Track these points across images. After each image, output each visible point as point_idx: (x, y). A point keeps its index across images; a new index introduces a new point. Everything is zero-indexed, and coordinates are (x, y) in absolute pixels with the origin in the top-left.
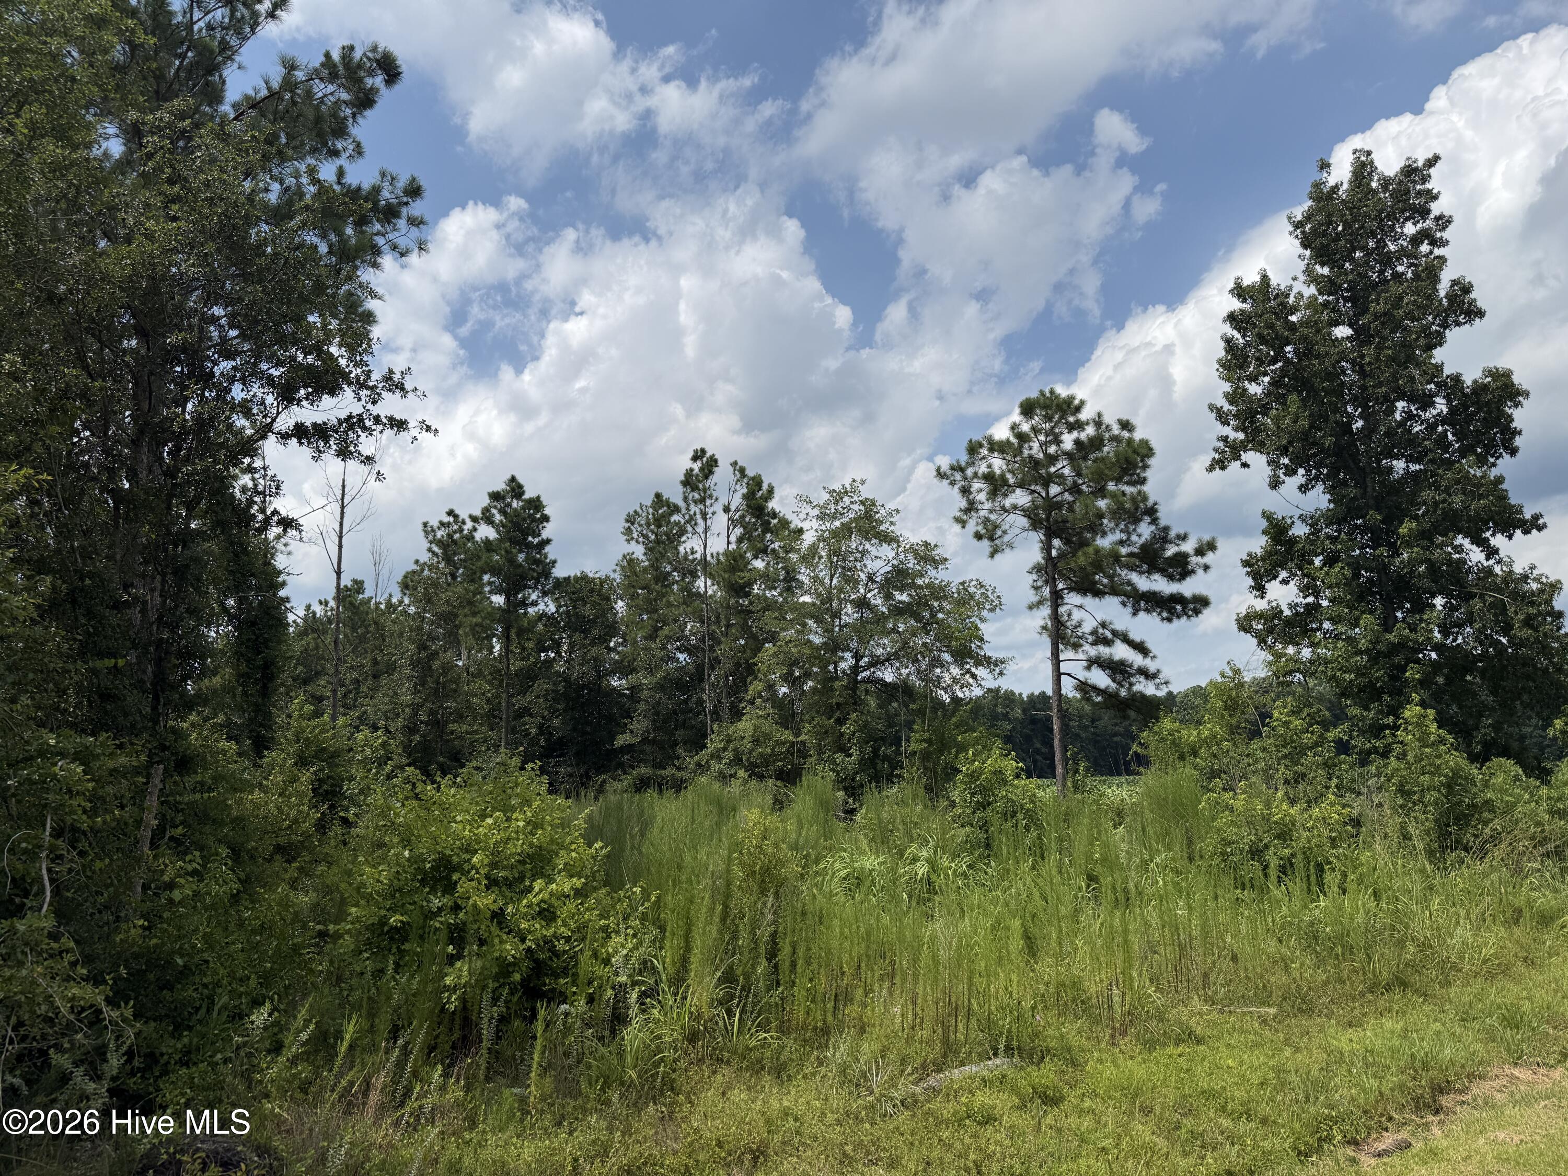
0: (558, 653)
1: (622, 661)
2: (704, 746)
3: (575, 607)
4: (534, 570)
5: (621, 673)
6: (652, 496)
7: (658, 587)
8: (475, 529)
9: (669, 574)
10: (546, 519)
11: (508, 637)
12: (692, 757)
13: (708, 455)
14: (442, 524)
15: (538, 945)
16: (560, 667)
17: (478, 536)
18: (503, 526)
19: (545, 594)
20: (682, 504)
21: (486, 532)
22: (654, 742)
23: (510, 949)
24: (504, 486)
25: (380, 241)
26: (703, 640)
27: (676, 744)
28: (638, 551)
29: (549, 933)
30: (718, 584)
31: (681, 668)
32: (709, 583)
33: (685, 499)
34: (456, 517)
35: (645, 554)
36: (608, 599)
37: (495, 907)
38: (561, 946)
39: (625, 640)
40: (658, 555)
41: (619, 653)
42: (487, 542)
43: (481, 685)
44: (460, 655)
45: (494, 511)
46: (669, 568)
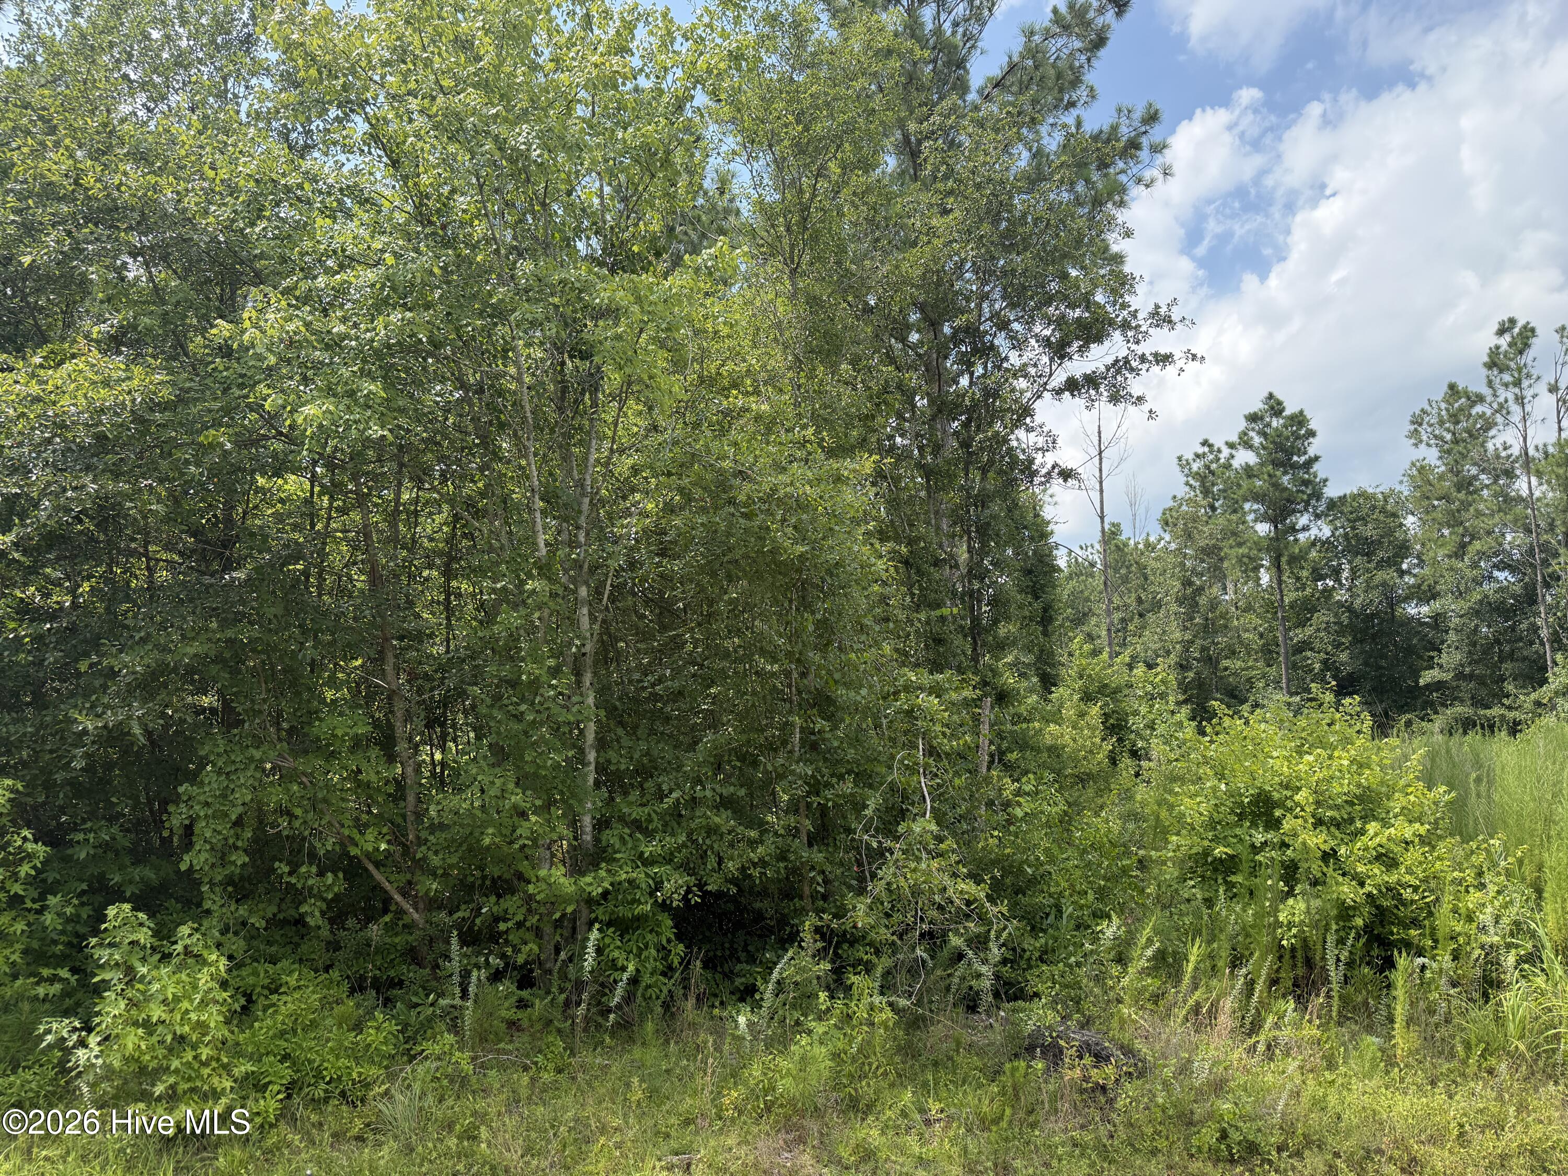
0: (1338, 580)
1: (1419, 586)
2: (1545, 681)
3: (1353, 528)
4: (1303, 492)
5: (1420, 599)
6: (1445, 388)
7: (1462, 496)
8: (1232, 457)
9: (1475, 478)
10: (1312, 434)
11: (1279, 567)
12: (1528, 694)
13: (1520, 324)
14: (1198, 456)
15: (1380, 891)
16: (1341, 596)
17: (1236, 463)
18: (1264, 448)
19: (1318, 516)
20: (1486, 391)
21: (1245, 458)
22: (1471, 677)
23: (1348, 891)
24: (1261, 406)
25: (1123, 178)
26: (1531, 552)
27: (1502, 679)
28: (1431, 456)
29: (1392, 879)
30: (1549, 482)
31: (1502, 589)
32: (1534, 480)
33: (1490, 384)
34: (1211, 446)
35: (1440, 458)
36: (1395, 515)
37: (1326, 847)
38: (1407, 894)
39: (1422, 561)
40: (1457, 456)
41: (1415, 576)
42: (1248, 469)
43: (1253, 619)
44: (1225, 588)
45: (1252, 434)
46: (1474, 471)
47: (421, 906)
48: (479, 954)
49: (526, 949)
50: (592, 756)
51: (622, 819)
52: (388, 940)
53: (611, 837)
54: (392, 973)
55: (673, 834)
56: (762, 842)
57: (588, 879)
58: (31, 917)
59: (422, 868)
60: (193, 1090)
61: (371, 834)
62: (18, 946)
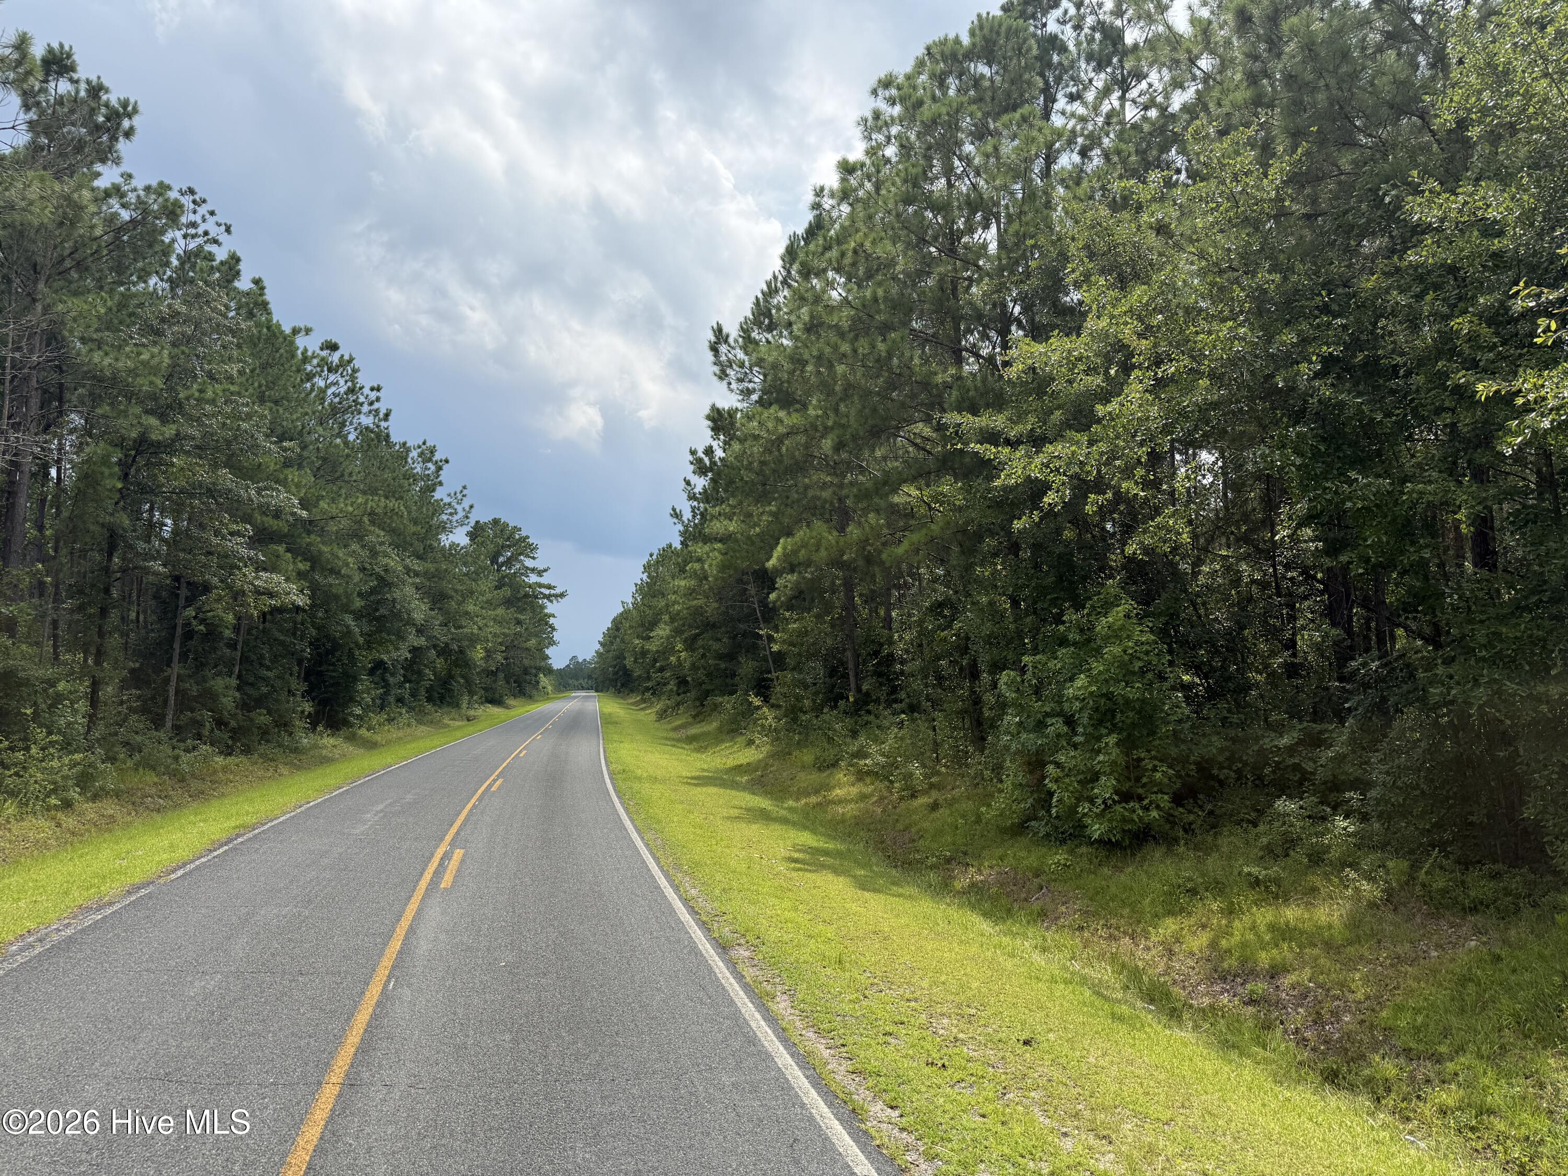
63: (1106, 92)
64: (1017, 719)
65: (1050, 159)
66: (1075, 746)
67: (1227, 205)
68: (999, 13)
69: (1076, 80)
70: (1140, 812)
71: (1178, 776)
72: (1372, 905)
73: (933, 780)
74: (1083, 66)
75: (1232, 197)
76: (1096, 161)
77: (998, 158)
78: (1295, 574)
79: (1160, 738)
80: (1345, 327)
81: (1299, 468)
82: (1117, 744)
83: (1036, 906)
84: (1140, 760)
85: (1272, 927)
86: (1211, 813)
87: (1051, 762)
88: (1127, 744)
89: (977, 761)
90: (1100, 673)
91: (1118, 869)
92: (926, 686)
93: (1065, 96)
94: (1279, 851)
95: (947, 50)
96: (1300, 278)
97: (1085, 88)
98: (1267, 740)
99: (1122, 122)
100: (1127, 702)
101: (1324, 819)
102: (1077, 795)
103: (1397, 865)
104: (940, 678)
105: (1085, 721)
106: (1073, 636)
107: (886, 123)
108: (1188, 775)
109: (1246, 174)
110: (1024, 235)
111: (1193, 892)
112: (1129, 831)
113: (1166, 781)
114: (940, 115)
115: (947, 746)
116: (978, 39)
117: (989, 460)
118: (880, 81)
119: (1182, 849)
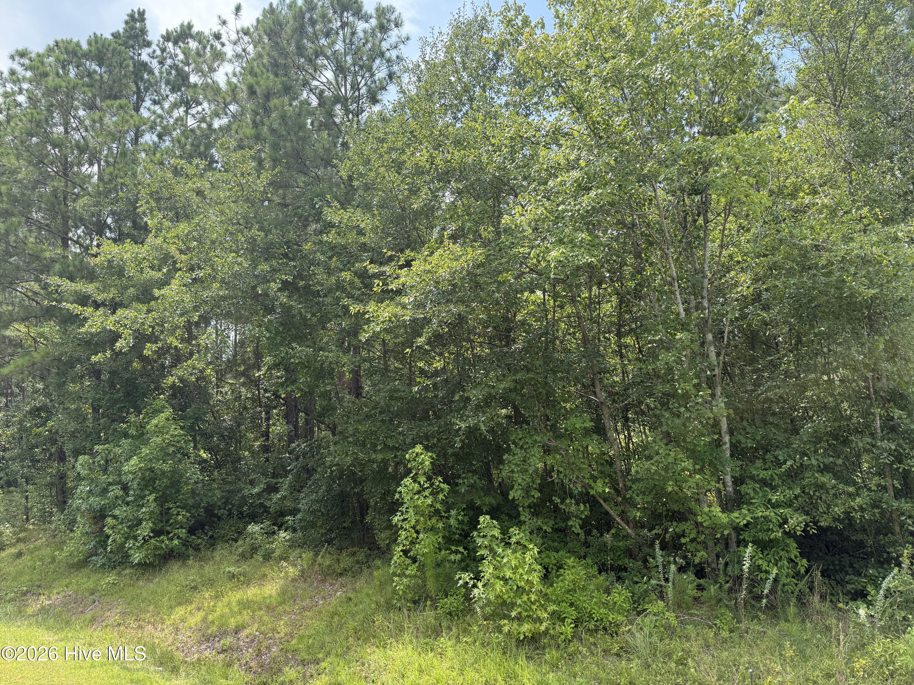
47: (631, 525)
48: (669, 555)
49: (699, 554)
50: (727, 439)
51: (752, 478)
52: (615, 543)
53: (747, 489)
54: (620, 563)
55: (790, 488)
56: (858, 495)
57: (736, 514)
58: (444, 520)
59: (629, 503)
60: (528, 616)
61: (600, 483)
62: (440, 534)
63: (175, 106)
64: (88, 488)
65: (138, 135)
66: (128, 504)
67: (236, 188)
68: (110, 37)
69: (158, 92)
70: (167, 542)
71: (193, 516)
72: (294, 580)
73: (20, 535)
74: (163, 87)
75: (240, 185)
76: (167, 143)
77: (102, 125)
78: (269, 395)
79: (183, 494)
80: (295, 267)
81: (268, 339)
82: (155, 500)
83: (88, 616)
84: (169, 509)
85: (239, 603)
86: (212, 537)
87: (110, 516)
88: (161, 500)
89: (58, 518)
90: (147, 455)
91: (149, 581)
92: (23, 467)
93: (151, 100)
94: (248, 555)
95: (70, 48)
96: (274, 236)
97: (164, 99)
98: (246, 491)
99: (185, 126)
100: (163, 473)
101: (274, 533)
102: (126, 535)
103: (308, 555)
104: (35, 461)
105: (135, 486)
106: (132, 432)
107: (18, 80)
108: (199, 515)
109: (248, 174)
110: (116, 176)
111: (195, 588)
112: (159, 555)
113: (185, 520)
114: (60, 87)
115: (35, 510)
116: (93, 49)
117: (77, 315)
118: (17, 51)
119: (190, 562)
